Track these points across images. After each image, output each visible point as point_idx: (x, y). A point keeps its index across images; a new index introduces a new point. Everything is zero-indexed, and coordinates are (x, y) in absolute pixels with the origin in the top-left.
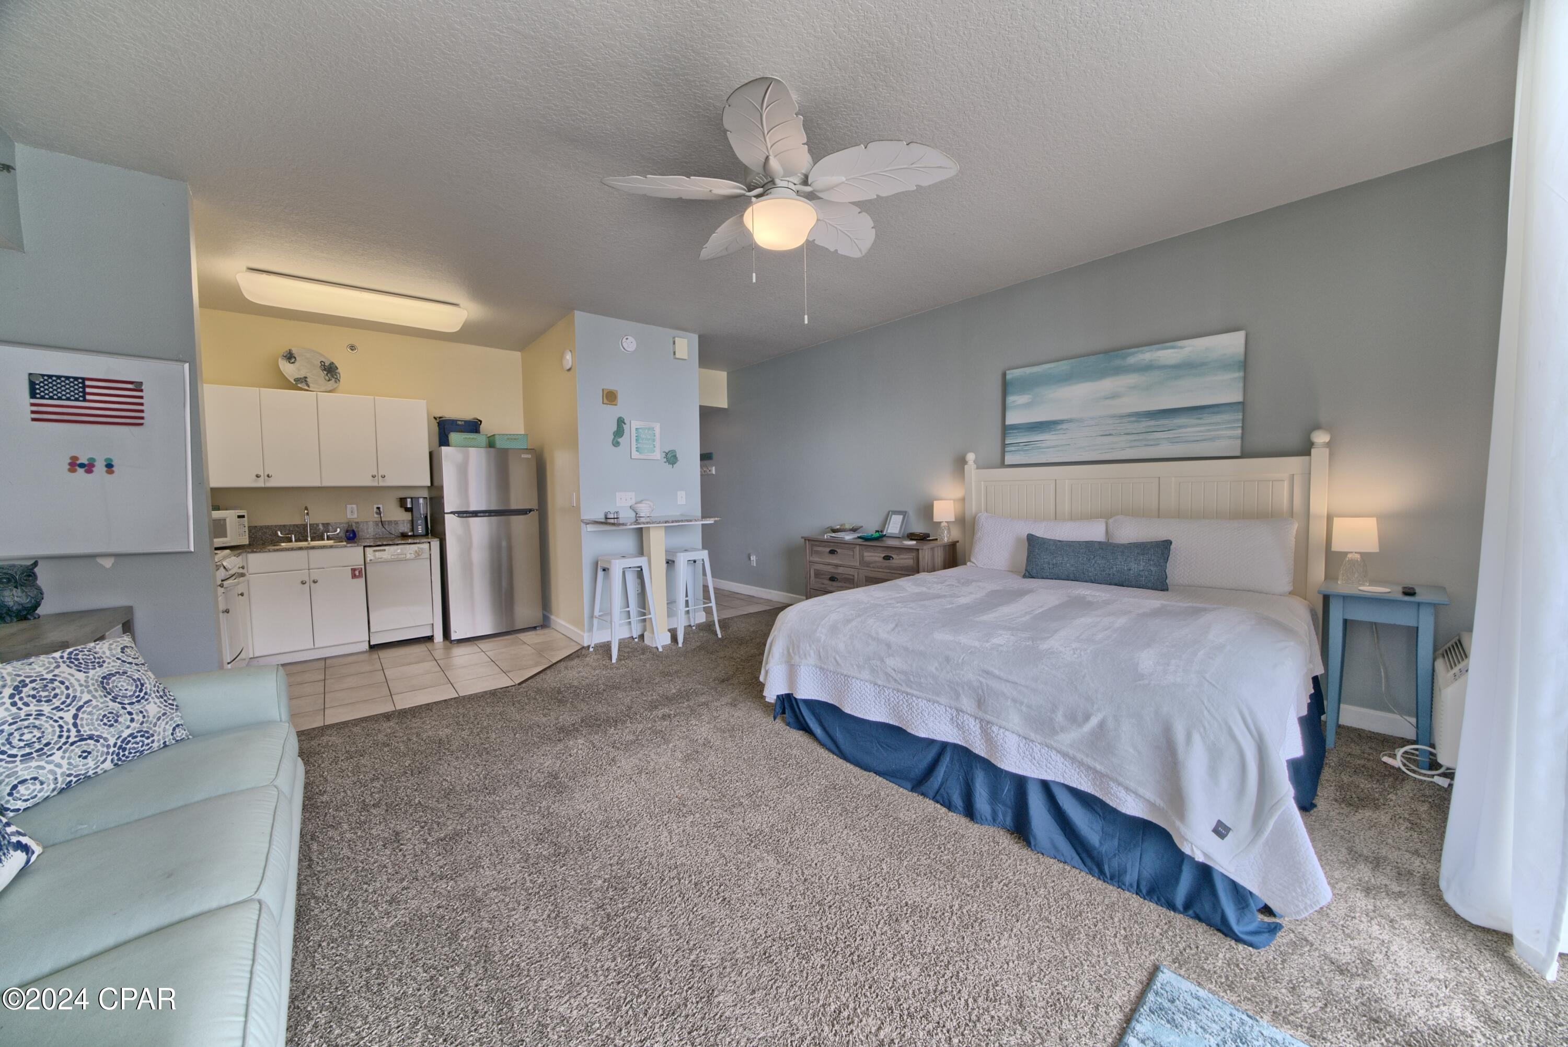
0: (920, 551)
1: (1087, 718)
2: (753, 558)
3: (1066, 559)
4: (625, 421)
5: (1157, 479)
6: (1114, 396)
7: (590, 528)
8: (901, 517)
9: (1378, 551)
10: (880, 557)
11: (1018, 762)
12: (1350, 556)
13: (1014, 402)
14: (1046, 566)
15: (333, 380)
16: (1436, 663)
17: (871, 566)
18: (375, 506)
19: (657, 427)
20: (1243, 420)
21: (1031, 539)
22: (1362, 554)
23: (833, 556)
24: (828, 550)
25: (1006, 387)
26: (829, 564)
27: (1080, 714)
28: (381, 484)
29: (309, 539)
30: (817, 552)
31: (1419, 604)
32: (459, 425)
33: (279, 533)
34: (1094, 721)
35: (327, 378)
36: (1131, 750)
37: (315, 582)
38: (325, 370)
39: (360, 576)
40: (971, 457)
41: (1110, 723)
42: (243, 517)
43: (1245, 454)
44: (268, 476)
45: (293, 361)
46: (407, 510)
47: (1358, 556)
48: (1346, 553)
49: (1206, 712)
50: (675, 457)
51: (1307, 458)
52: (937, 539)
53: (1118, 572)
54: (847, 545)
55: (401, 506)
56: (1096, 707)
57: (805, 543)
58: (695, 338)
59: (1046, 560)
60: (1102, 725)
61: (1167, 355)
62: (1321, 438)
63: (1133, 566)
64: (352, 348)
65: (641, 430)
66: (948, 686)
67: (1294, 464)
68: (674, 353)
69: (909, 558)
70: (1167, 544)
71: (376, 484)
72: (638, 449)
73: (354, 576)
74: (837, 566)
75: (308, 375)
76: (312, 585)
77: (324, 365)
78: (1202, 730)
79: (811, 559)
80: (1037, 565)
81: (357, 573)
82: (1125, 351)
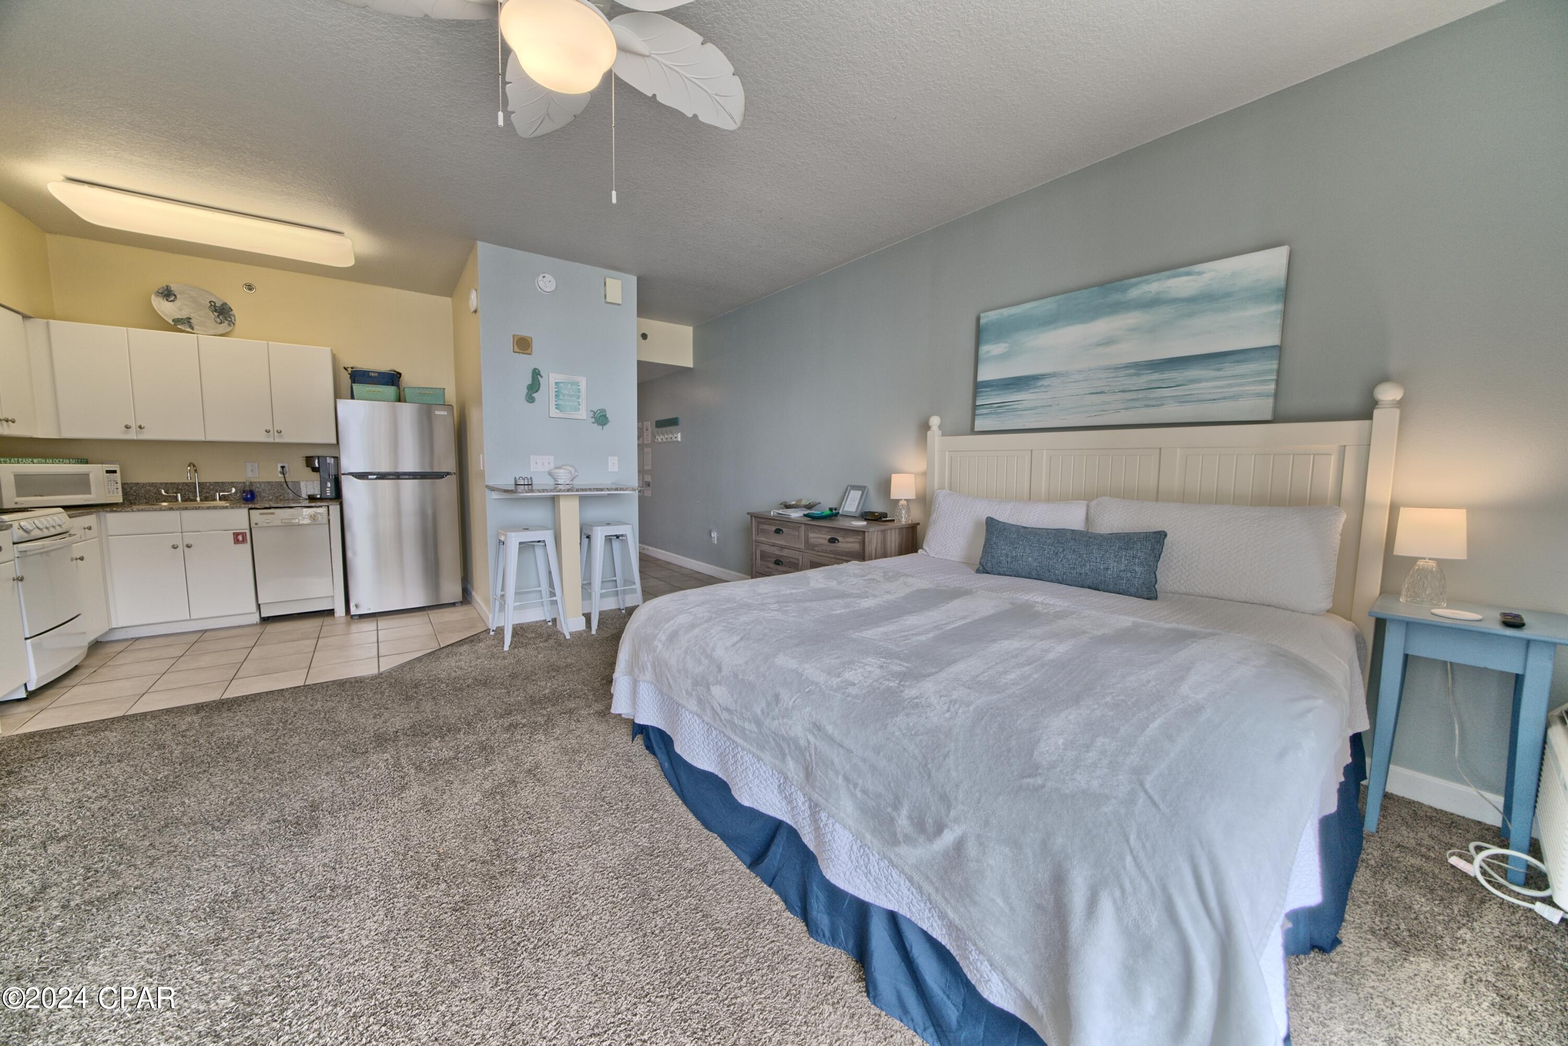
0: (866, 534)
1: (939, 829)
2: (714, 535)
3: (1028, 551)
4: (542, 373)
5: (1158, 451)
7: (495, 495)
8: (860, 492)
9: (1464, 557)
10: (825, 539)
11: (848, 873)
12: (1421, 563)
14: (1003, 558)
15: (227, 322)
16: (1550, 732)
17: (816, 548)
18: (280, 465)
19: (583, 382)
20: (1279, 372)
21: (991, 523)
22: (1440, 562)
23: (777, 536)
24: (774, 528)
25: (980, 334)
26: (774, 545)
27: (930, 821)
28: (277, 440)
29: (198, 499)
30: (763, 531)
31: (1528, 642)
32: (371, 377)
33: (163, 492)
34: (948, 838)
35: (218, 320)
36: (1000, 901)
37: (189, 546)
38: (216, 311)
39: (244, 541)
40: (935, 421)
41: (972, 849)
42: (115, 472)
43: (1277, 418)
44: (140, 427)
45: (172, 298)
46: (315, 470)
47: (1433, 564)
48: (1415, 559)
49: (1129, 860)
50: (605, 416)
51: (1367, 422)
52: (894, 520)
53: (1092, 570)
54: (793, 525)
55: (308, 466)
56: (953, 813)
57: (751, 519)
58: (633, 280)
59: (1004, 552)
60: (959, 846)
62: (1389, 394)
63: (1112, 564)
64: (250, 287)
65: (562, 385)
66: (774, 739)
67: (1350, 429)
68: (605, 297)
69: (855, 542)
70: (1160, 536)
71: (271, 440)
72: (558, 407)
73: (237, 541)
74: (782, 547)
75: (192, 316)
76: (186, 549)
77: (215, 306)
78: (1118, 894)
79: (758, 538)
80: (993, 557)
81: (240, 538)
82: (1126, 281)
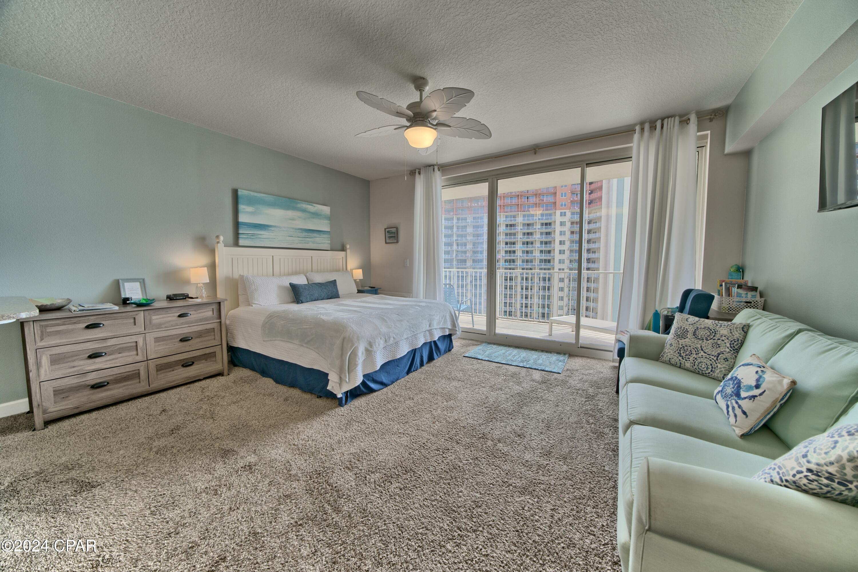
6: (293, 219)
8: (138, 283)
9: (363, 278)
10: (174, 316)
13: (244, 209)
20: (331, 238)
21: (291, 285)
23: (95, 331)
25: (237, 199)
26: (86, 341)
31: (376, 290)
43: (331, 250)
47: (358, 280)
51: (345, 252)
61: (311, 208)
62: (348, 247)
67: (343, 254)
70: (335, 280)
74: (105, 339)
82: (297, 201)
